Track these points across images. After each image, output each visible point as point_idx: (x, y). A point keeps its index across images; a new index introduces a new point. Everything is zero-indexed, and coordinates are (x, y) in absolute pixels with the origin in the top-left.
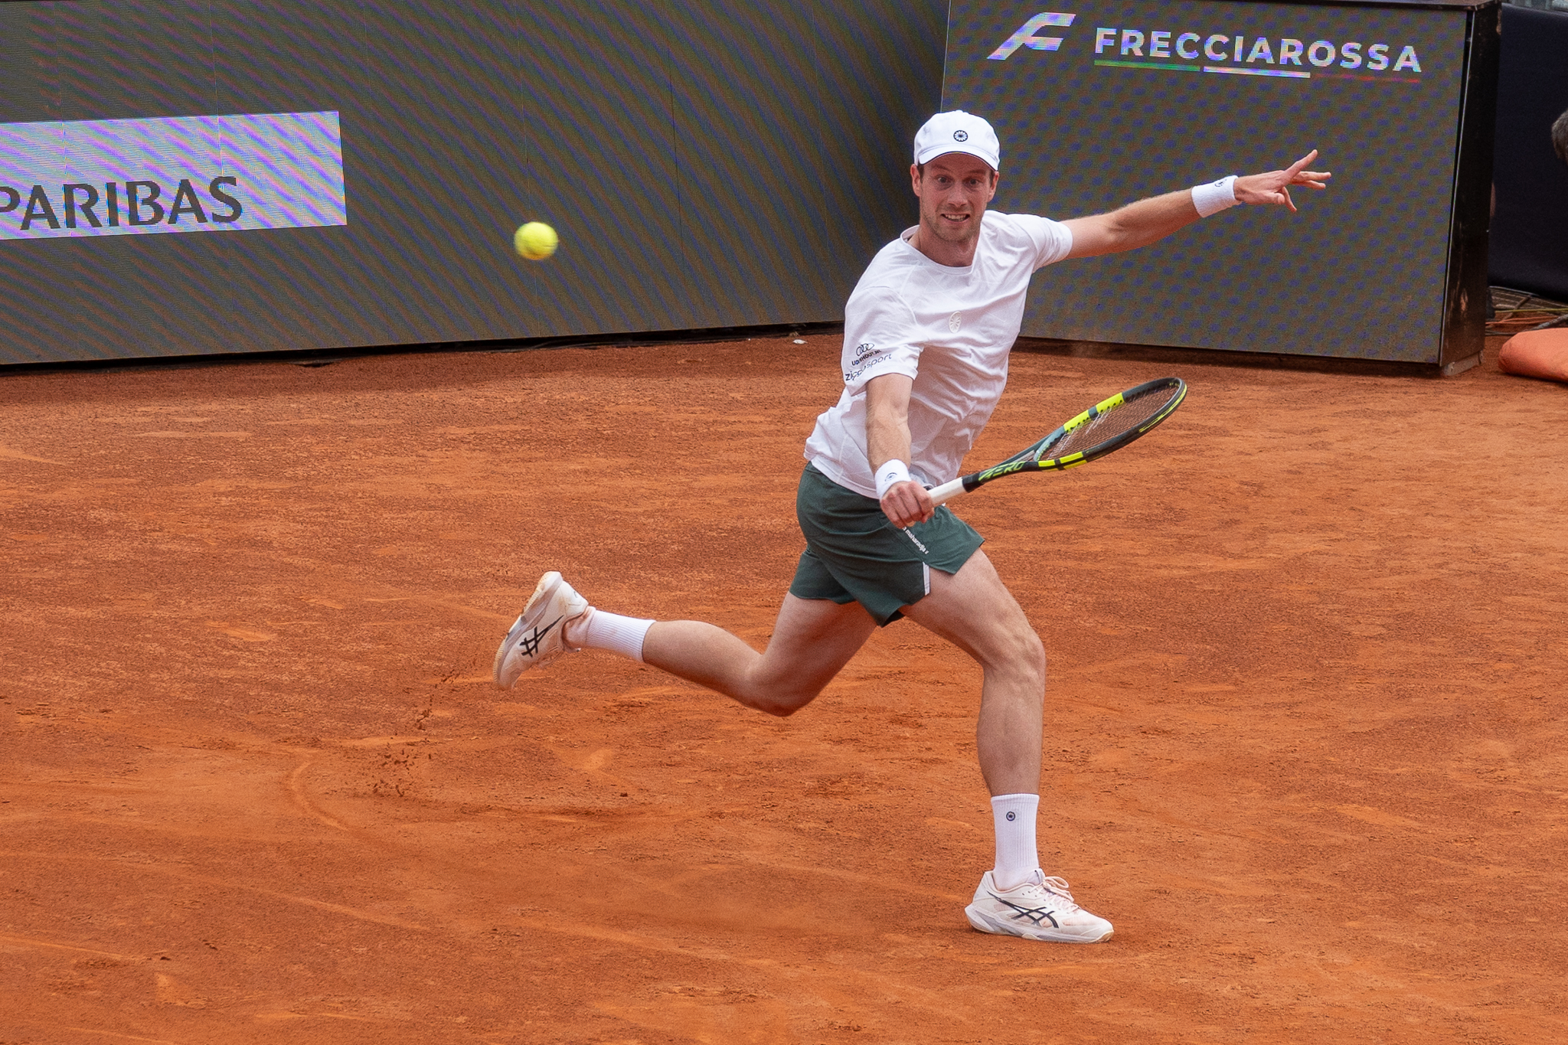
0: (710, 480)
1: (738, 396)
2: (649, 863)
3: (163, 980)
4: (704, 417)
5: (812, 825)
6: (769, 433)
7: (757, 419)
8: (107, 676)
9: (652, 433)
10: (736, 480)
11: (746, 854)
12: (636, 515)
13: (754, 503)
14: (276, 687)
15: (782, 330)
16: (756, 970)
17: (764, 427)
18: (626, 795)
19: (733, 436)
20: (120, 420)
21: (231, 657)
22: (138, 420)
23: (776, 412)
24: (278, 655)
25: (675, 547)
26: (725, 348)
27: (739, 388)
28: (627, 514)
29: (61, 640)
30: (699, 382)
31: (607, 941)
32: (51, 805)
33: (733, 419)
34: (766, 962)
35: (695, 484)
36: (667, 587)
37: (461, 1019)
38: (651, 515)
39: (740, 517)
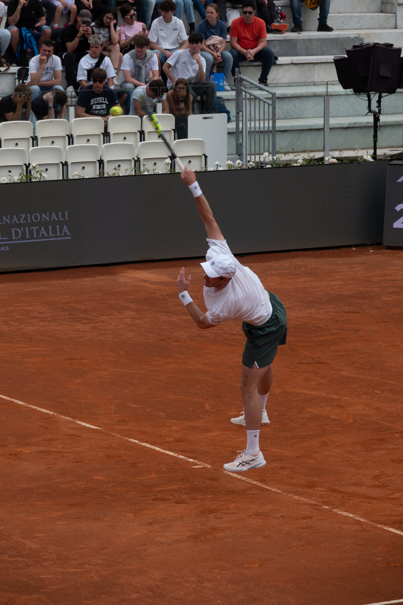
0: (333, 283)
1: (340, 262)
2: (319, 375)
3: (207, 405)
4: (332, 268)
5: (358, 365)
6: (347, 271)
7: (344, 268)
8: (193, 333)
9: (319, 272)
10: (340, 282)
11: (342, 373)
12: (316, 292)
13: (343, 288)
14: (232, 334)
15: (350, 246)
16: (345, 400)
17: (346, 270)
18: (314, 359)
19: (338, 272)
20: (196, 271)
21: (222, 327)
22: (200, 271)
23: (349, 266)
24: (233, 327)
25: (325, 299)
26: (336, 251)
27: (340, 261)
28: (314, 291)
29: (182, 324)
30: (330, 259)
31: (310, 394)
32: (180, 364)
33: (338, 268)
34: (347, 398)
35: (330, 284)
36: (323, 309)
37: (276, 413)
38: (319, 291)
39: (340, 292)
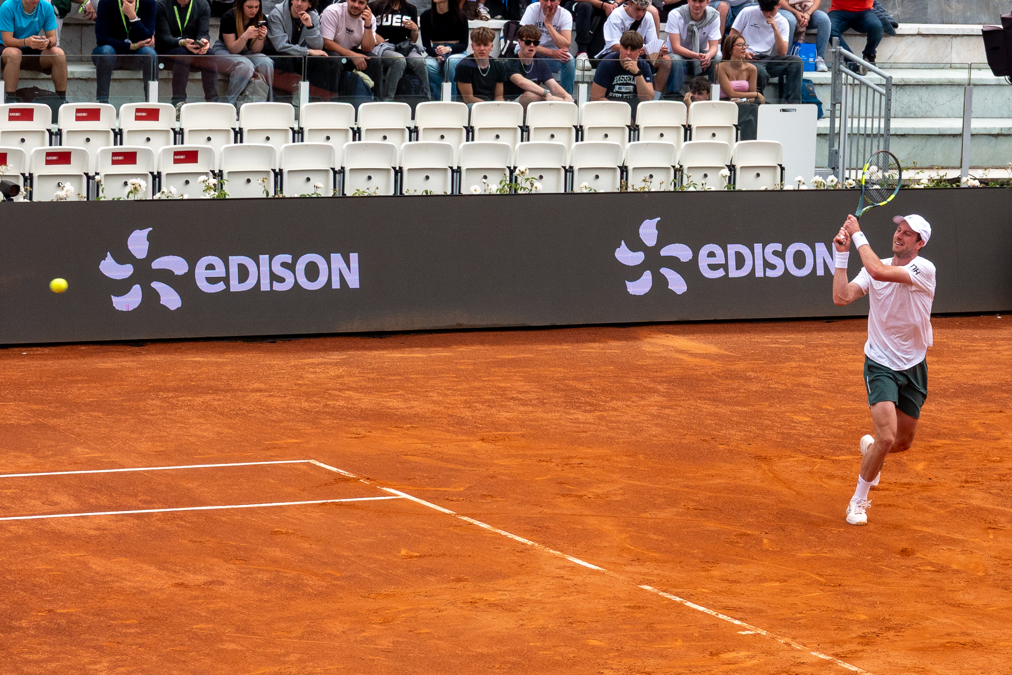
0: (965, 367)
1: (977, 336)
2: (937, 503)
3: (765, 541)
4: (964, 344)
5: (995, 491)
6: (987, 350)
7: (983, 345)
8: (750, 432)
9: (946, 349)
10: (975, 367)
11: (972, 501)
12: (939, 378)
13: (980, 375)
14: (809, 437)
15: (993, 313)
16: (973, 542)
17: (985, 348)
18: (930, 479)
19: (974, 351)
20: (759, 340)
21: (794, 426)
22: (765, 340)
23: (990, 342)
24: (811, 425)
25: (952, 390)
26: (972, 319)
27: (977, 334)
28: (936, 378)
29: (735, 419)
30: (963, 331)
31: (921, 531)
32: (729, 477)
33: (974, 345)
34: (977, 540)
35: (960, 368)
36: (949, 405)
37: (869, 558)
38: (943, 378)
39: (975, 380)
